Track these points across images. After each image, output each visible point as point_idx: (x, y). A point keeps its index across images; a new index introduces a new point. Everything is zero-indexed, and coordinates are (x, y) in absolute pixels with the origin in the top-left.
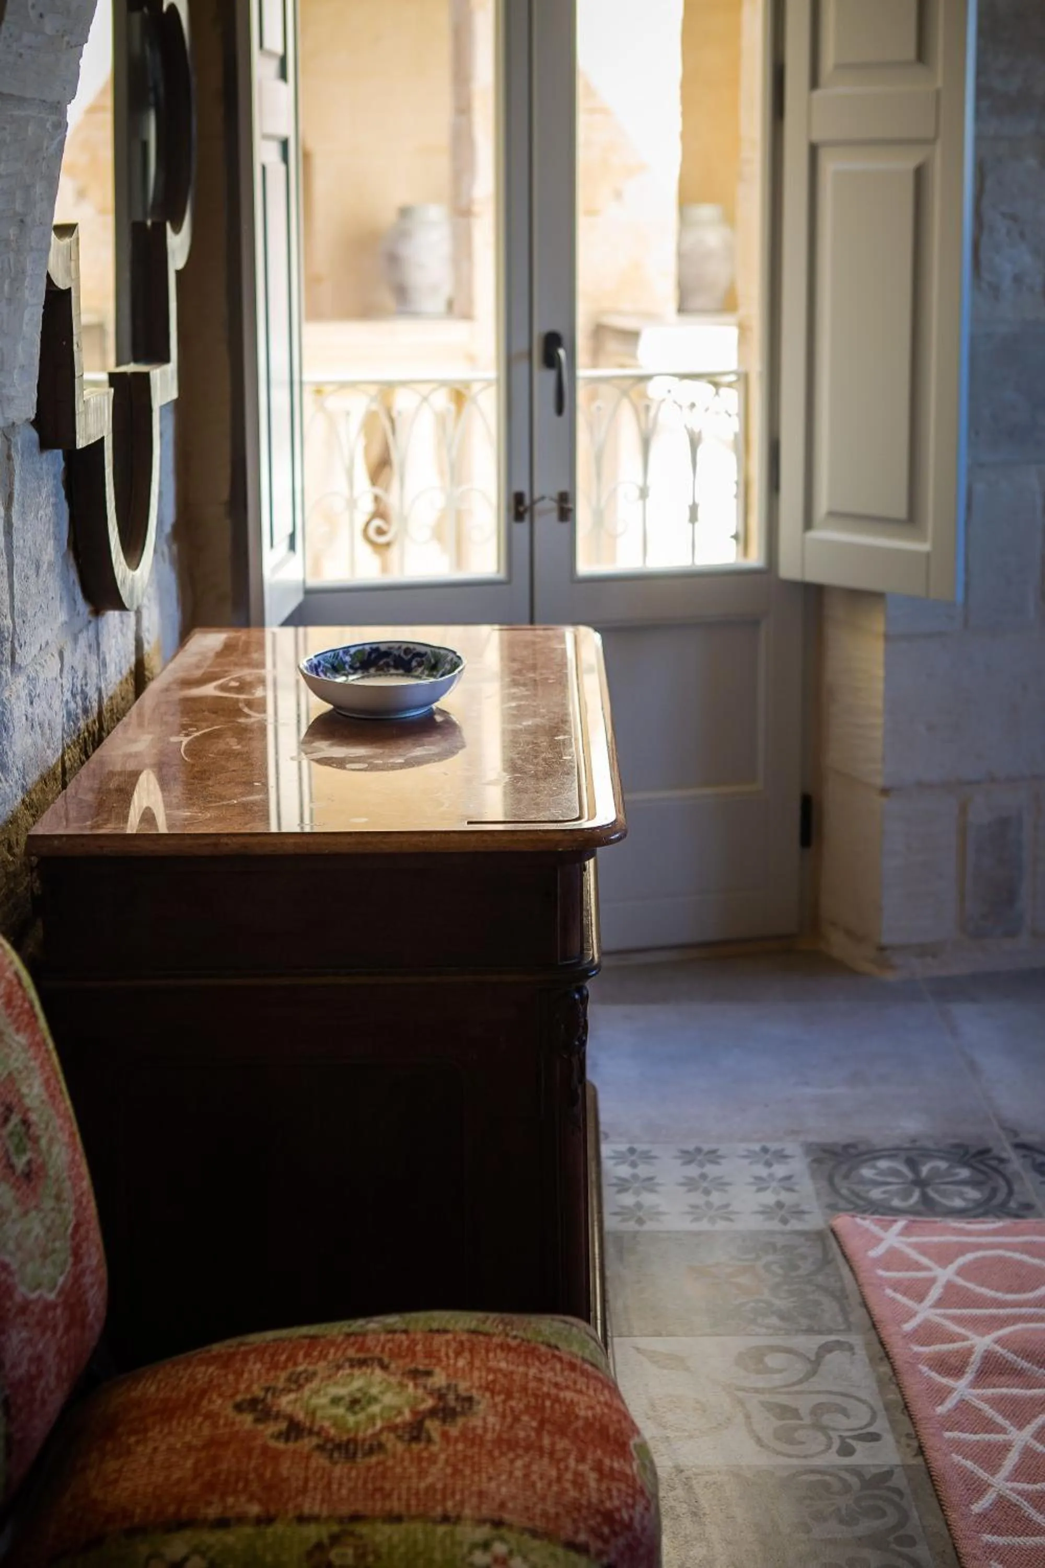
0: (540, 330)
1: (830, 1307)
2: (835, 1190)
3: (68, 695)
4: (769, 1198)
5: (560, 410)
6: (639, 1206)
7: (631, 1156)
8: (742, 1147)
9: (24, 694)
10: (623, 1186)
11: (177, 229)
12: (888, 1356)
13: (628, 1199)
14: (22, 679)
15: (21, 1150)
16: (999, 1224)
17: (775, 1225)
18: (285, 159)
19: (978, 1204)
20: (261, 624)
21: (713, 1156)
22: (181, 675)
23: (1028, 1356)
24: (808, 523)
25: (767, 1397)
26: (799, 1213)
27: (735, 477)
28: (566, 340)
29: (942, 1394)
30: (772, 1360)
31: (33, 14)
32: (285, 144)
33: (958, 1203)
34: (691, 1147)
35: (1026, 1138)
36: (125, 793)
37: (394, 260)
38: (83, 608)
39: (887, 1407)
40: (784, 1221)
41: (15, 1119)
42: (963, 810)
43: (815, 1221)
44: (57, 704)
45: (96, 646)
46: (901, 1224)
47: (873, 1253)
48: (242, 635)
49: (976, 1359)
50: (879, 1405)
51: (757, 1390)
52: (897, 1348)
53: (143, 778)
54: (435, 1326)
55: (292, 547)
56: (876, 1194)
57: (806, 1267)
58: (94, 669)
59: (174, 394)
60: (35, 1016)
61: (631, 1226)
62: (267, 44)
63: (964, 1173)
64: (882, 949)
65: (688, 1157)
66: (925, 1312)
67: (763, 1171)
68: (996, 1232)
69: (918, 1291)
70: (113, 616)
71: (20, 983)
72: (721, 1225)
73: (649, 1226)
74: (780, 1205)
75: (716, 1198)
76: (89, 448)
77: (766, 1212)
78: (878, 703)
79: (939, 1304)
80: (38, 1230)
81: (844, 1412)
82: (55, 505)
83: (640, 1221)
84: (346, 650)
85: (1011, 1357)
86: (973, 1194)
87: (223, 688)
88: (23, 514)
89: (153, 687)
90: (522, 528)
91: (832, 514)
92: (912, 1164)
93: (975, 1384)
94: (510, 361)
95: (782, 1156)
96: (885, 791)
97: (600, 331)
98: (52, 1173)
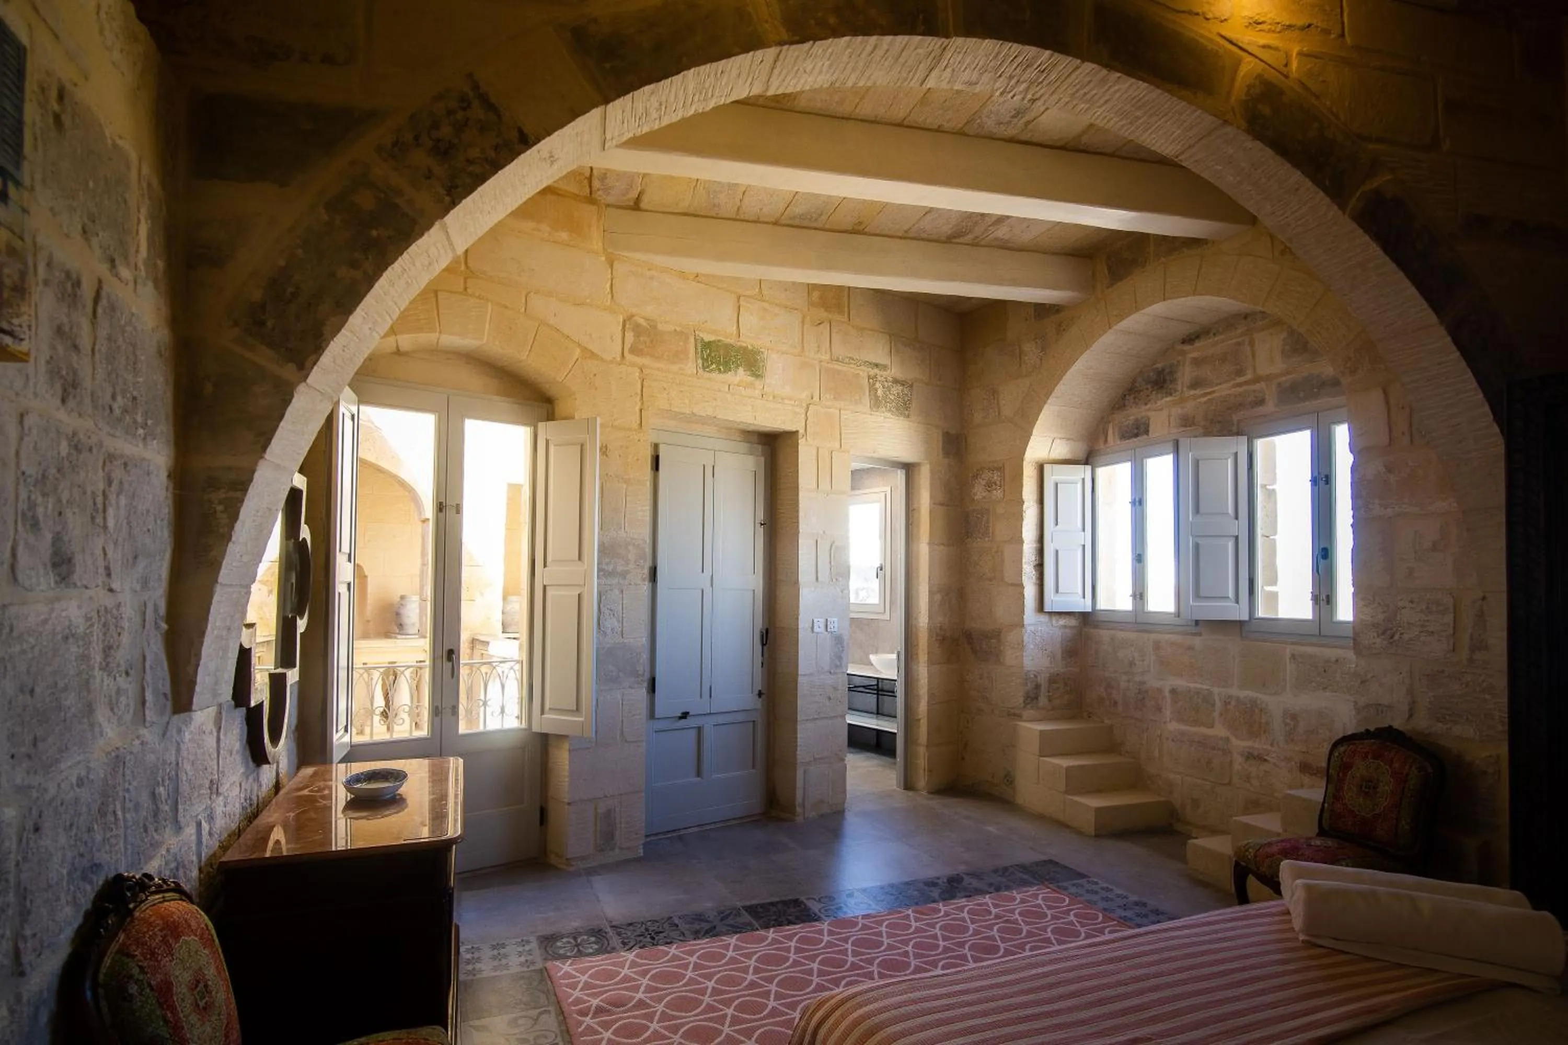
0: (446, 648)
1: (543, 999)
2: (547, 952)
3: (243, 801)
4: (523, 959)
5: (453, 676)
6: (474, 969)
7: (472, 950)
8: (514, 941)
9: (222, 804)
10: (468, 962)
11: (301, 618)
12: (563, 1012)
13: (470, 967)
14: (221, 798)
15: (202, 998)
16: (604, 956)
17: (525, 969)
18: (349, 589)
19: (597, 950)
20: (331, 762)
21: (503, 946)
22: (294, 786)
23: (610, 1004)
24: (542, 712)
25: (518, 1036)
26: (533, 963)
27: (517, 696)
28: (456, 652)
29: (581, 1023)
30: (520, 1022)
31: (238, 555)
32: (349, 584)
33: (591, 951)
34: (495, 943)
35: (614, 923)
36: (266, 839)
37: (398, 614)
38: (251, 764)
39: (561, 1032)
40: (528, 967)
41: (201, 985)
42: (596, 809)
43: (539, 966)
44: (237, 805)
45: (257, 779)
46: (570, 961)
47: (559, 975)
48: (322, 768)
49: (593, 1008)
50: (558, 1032)
51: (515, 1034)
52: (566, 1008)
53: (275, 829)
54: (380, 1039)
55: (346, 730)
56: (562, 952)
57: (535, 984)
58: (256, 788)
59: (297, 679)
60: (214, 941)
61: (470, 977)
62: (343, 550)
63: (593, 939)
64: (567, 859)
65: (494, 947)
66: (577, 993)
67: (520, 949)
68: (602, 960)
69: (573, 986)
70: (265, 767)
71: (207, 929)
72: (505, 972)
73: (478, 976)
74: (527, 961)
75: (504, 962)
76: (256, 706)
77: (522, 965)
78: (566, 773)
79: (582, 990)
80: (209, 1029)
81: (546, 1037)
82: (241, 728)
83: (474, 975)
84: (362, 774)
85: (605, 1005)
86: (596, 947)
87: (311, 791)
88: (225, 735)
89: (282, 792)
90: (438, 719)
91: (550, 709)
92: (575, 939)
93: (591, 1019)
94: (434, 659)
95: (528, 942)
96: (569, 804)
97: (474, 642)
98: (217, 1005)
